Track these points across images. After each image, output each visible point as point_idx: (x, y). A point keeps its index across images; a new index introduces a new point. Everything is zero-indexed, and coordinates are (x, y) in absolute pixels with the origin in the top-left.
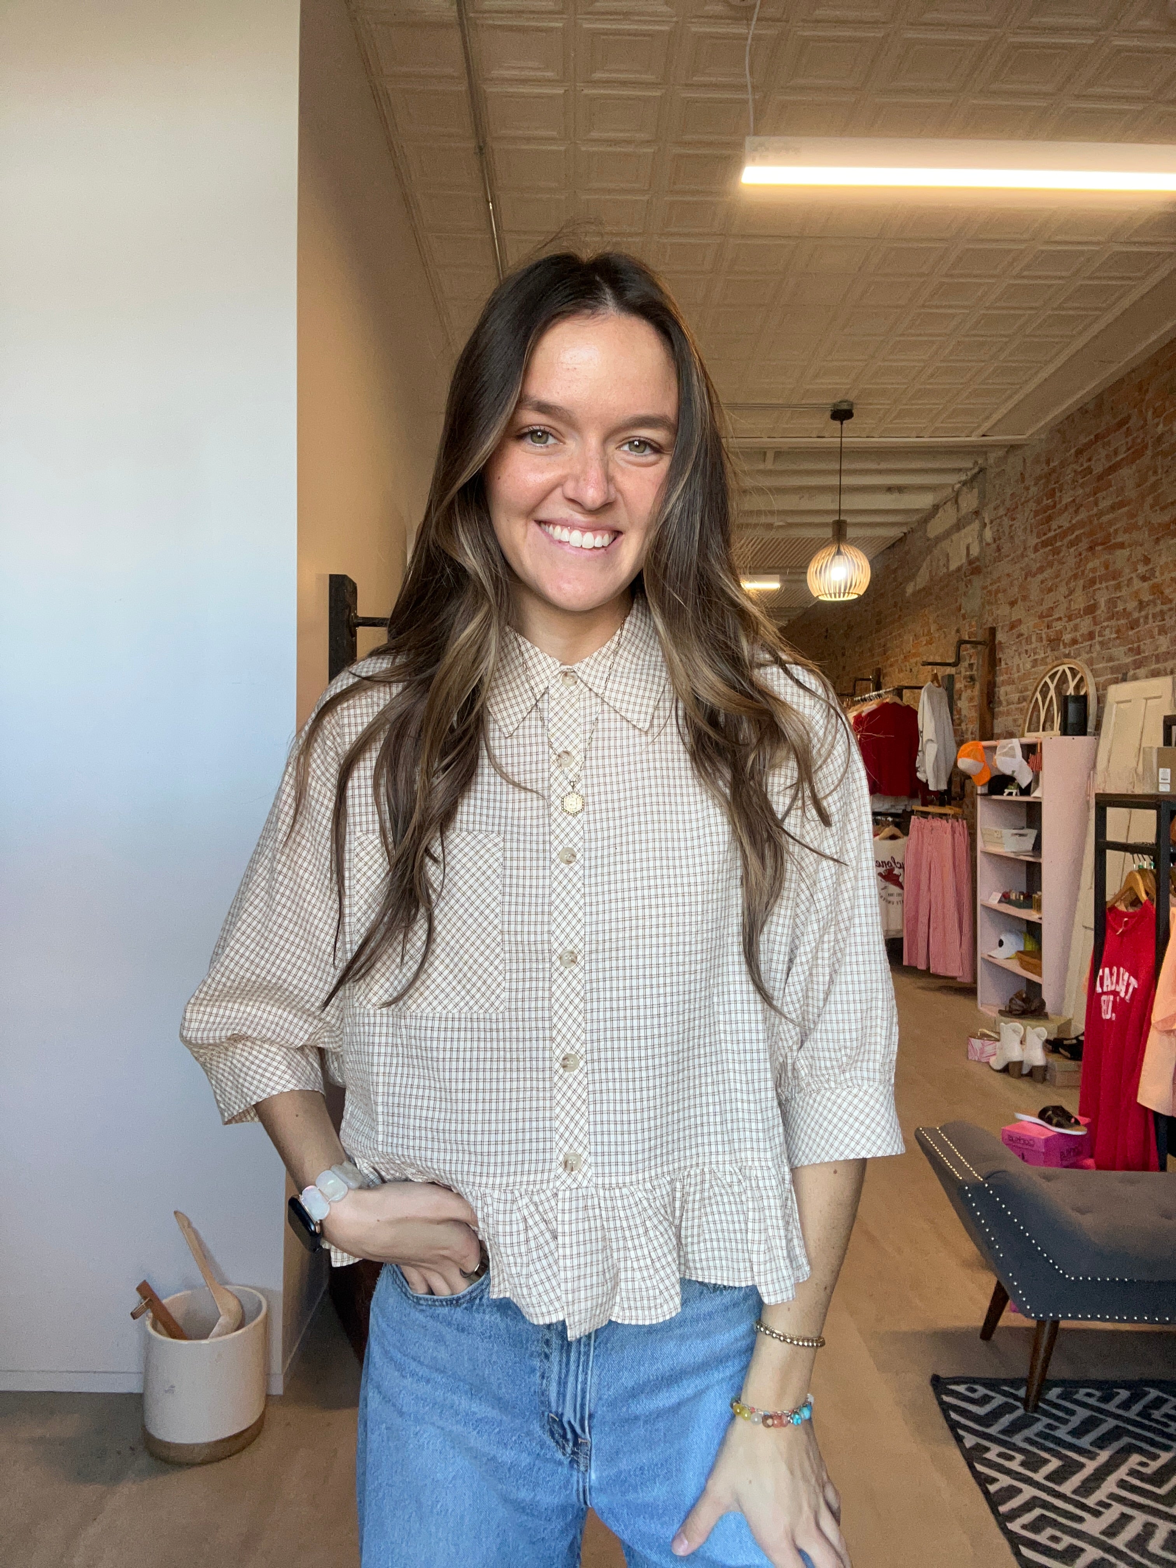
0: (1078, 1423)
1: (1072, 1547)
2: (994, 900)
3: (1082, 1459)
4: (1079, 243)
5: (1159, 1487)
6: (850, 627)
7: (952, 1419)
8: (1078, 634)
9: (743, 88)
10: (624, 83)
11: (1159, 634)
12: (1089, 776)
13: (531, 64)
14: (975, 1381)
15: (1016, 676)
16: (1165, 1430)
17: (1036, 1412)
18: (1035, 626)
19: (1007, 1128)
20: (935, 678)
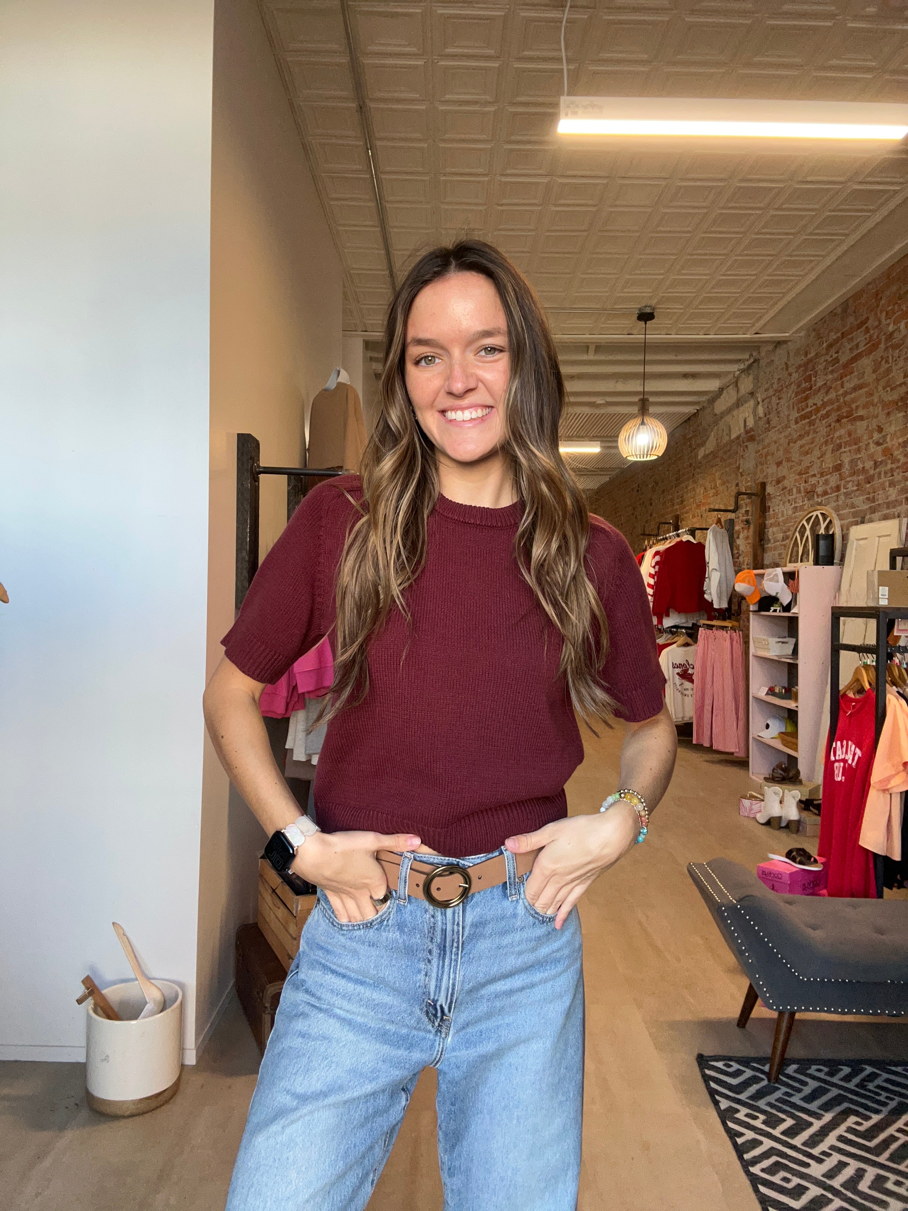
0: (810, 1091)
1: (799, 1186)
4: (826, 182)
6: (656, 483)
8: (828, 487)
9: (559, 60)
10: (469, 57)
11: (890, 487)
12: (835, 597)
13: (398, 42)
15: (781, 519)
20: (719, 521)
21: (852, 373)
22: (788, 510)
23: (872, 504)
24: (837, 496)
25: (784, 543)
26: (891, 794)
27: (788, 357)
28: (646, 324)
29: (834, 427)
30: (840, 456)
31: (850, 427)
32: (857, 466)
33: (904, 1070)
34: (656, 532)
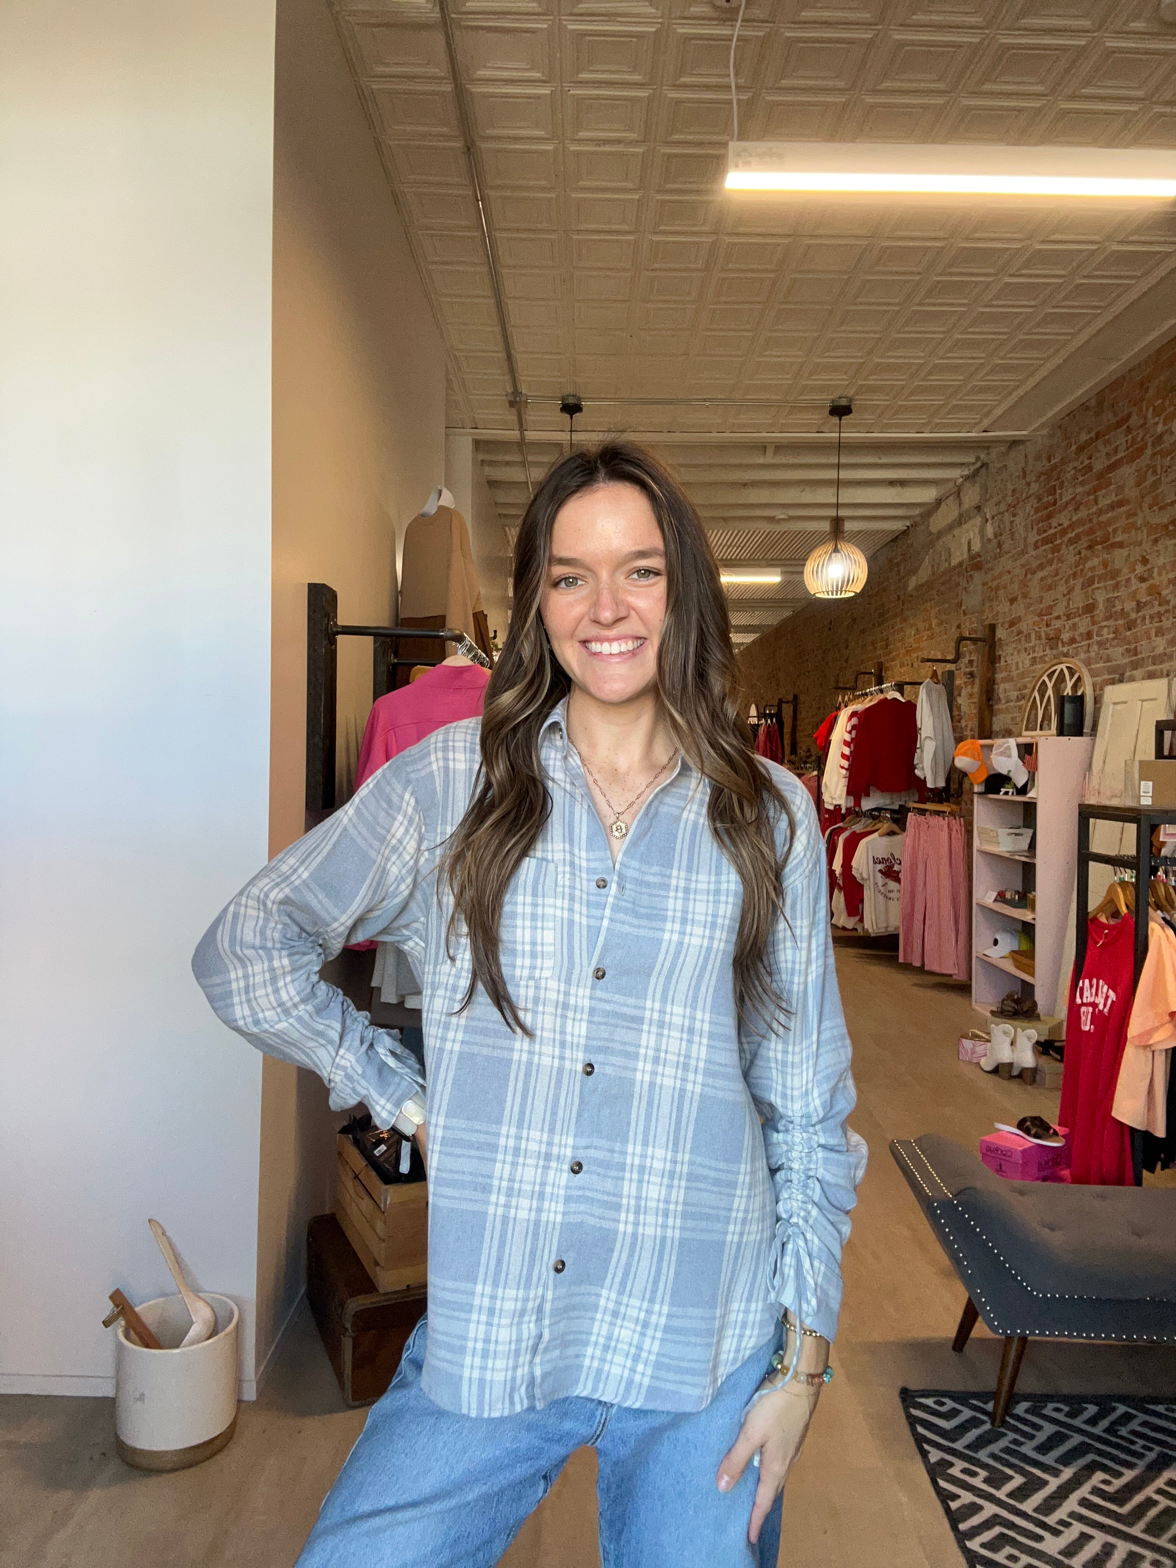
0: (1044, 1438)
2: (989, 899)
3: (1046, 1477)
4: (1078, 242)
5: (1122, 1505)
6: (854, 620)
7: (918, 1433)
8: (1076, 634)
9: (727, 88)
10: (611, 84)
11: (1157, 635)
13: (516, 65)
14: (942, 1394)
15: (1015, 673)
16: (1131, 1447)
17: (1002, 1426)
18: (1034, 624)
19: (986, 1138)
20: (934, 674)
21: (1108, 485)
22: (1025, 661)
23: (1134, 658)
24: (1088, 646)
25: (1019, 703)
26: (1153, 1052)
27: (1026, 461)
28: (840, 419)
29: (1085, 555)
30: (1093, 594)
31: (1105, 556)
32: (1114, 606)
33: (1167, 1410)
34: (853, 683)
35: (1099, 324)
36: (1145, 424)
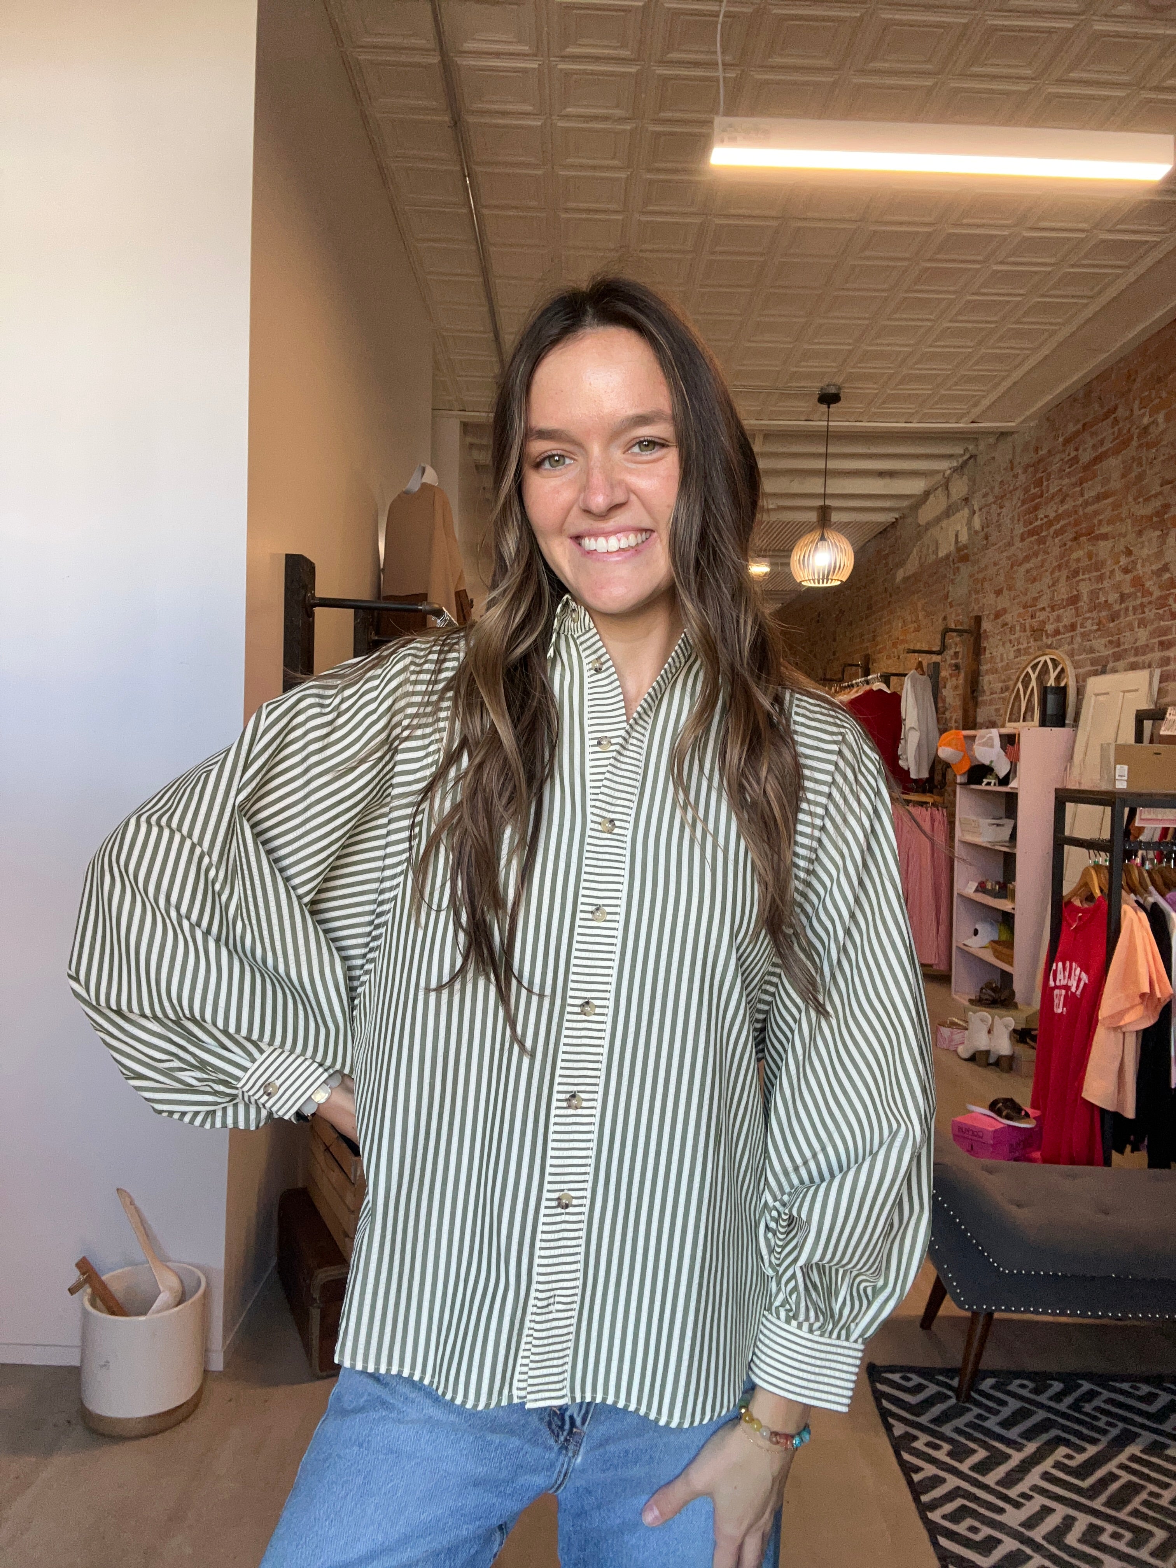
0: (1010, 1413)
1: (990, 1538)
2: (970, 889)
3: (1009, 1451)
4: (1066, 230)
5: (1083, 1480)
6: (842, 612)
7: (884, 1408)
8: (1061, 624)
9: (714, 65)
10: (597, 59)
11: (1139, 627)
12: (1066, 769)
13: (504, 38)
14: (911, 1369)
15: (1000, 665)
16: (1095, 1423)
17: (967, 1401)
18: (1019, 615)
19: (959, 1119)
20: (920, 665)
21: (1095, 476)
22: (1009, 653)
23: (1117, 649)
24: (1072, 636)
25: (1003, 695)
26: (1124, 1033)
27: (1014, 453)
28: (829, 407)
29: (1070, 547)
30: (1078, 585)
31: (1088, 547)
32: (1098, 598)
33: (1131, 1387)
34: (840, 676)
35: (1088, 313)
36: (1131, 415)
